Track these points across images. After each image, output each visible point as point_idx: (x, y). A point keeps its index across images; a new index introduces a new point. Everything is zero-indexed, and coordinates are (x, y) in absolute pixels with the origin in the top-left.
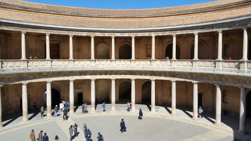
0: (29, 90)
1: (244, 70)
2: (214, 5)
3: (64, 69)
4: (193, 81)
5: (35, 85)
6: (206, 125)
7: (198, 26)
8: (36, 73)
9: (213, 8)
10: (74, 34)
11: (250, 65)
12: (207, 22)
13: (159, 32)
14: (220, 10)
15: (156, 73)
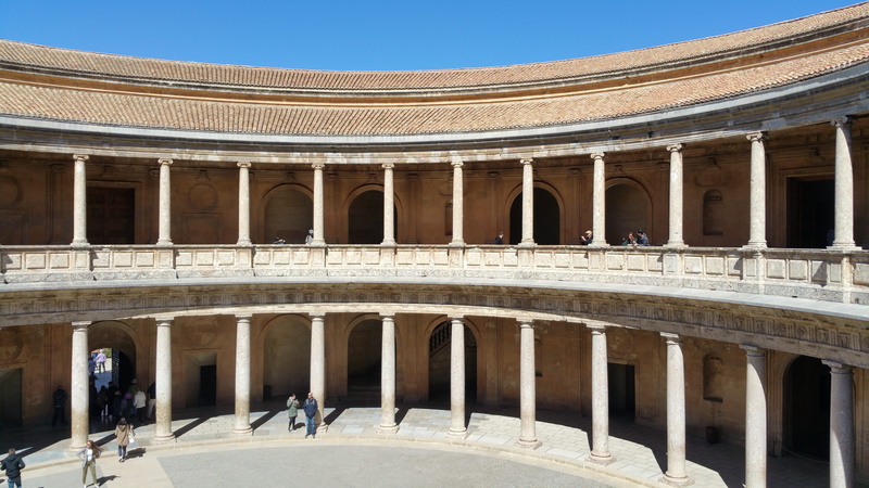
0: (20, 352)
1: (756, 282)
2: (670, 58)
3: (136, 278)
4: (590, 323)
5: (42, 334)
6: (635, 482)
7: (603, 130)
8: (30, 295)
9: (665, 68)
10: (175, 156)
11: (773, 267)
12: (632, 115)
13: (475, 151)
14: (689, 72)
15: (465, 292)
